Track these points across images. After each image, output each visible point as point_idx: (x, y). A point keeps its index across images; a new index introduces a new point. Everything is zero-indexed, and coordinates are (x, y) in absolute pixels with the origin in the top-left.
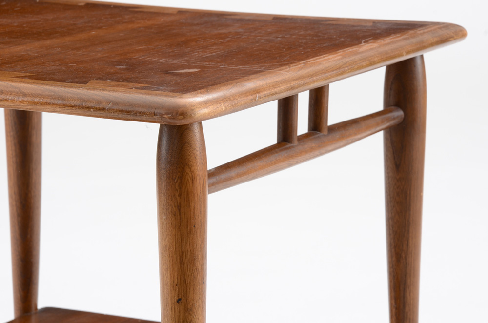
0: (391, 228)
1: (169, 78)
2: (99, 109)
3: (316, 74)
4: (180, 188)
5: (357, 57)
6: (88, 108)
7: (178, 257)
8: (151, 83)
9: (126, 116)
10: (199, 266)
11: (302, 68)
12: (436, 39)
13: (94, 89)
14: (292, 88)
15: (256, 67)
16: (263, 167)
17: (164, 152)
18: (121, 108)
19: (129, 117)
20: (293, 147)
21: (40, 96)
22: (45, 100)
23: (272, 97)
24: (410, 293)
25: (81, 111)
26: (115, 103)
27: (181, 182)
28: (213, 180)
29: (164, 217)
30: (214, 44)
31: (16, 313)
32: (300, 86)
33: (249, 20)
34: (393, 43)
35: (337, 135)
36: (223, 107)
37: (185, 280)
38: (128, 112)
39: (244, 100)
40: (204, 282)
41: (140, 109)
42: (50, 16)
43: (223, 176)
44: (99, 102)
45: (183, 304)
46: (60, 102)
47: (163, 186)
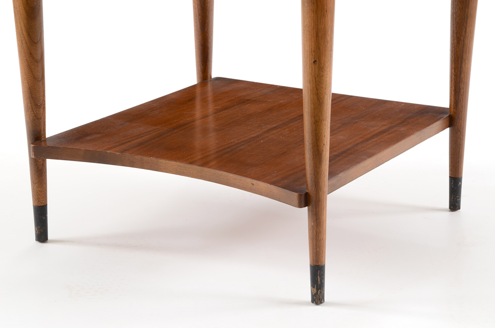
0: (454, 20)
7: (315, 33)
10: (328, 38)
24: (465, 64)
29: (306, 5)
31: (198, 80)
37: (319, 48)
40: (331, 50)
45: (317, 64)
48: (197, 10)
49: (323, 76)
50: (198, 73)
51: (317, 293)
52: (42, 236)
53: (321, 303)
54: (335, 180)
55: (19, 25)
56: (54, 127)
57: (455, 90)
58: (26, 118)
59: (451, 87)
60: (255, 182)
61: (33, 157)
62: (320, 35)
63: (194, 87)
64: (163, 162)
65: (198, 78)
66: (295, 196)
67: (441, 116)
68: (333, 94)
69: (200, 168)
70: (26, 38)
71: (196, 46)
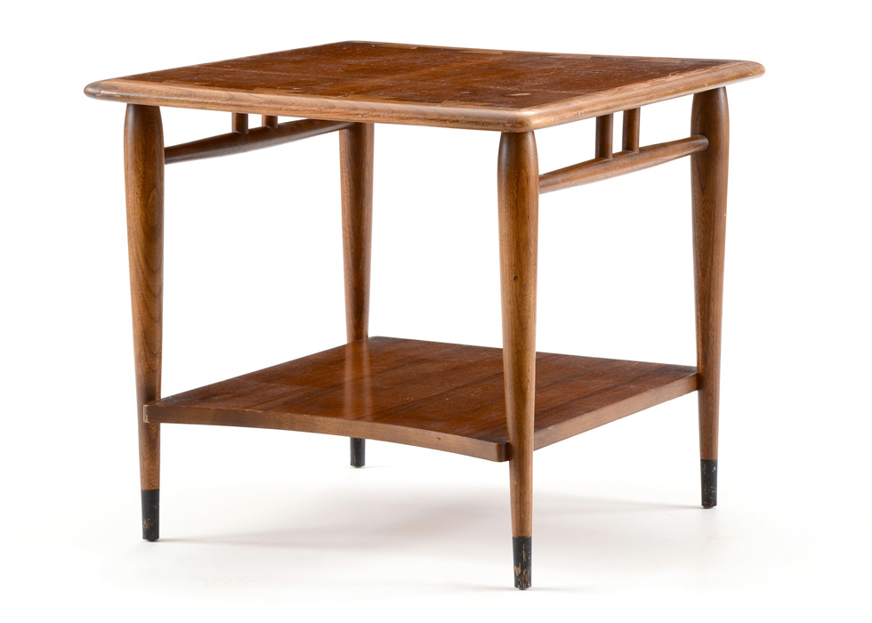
1: (507, 99)
2: (454, 121)
3: (628, 98)
4: (517, 186)
5: (664, 86)
6: (445, 121)
7: (515, 243)
8: (493, 102)
9: (474, 127)
10: (532, 251)
11: (616, 93)
12: (735, 74)
13: (448, 106)
14: (608, 108)
15: (577, 92)
16: (584, 176)
17: (504, 157)
18: (471, 120)
19: (478, 127)
20: (609, 161)
21: (406, 112)
22: (410, 115)
23: (591, 115)
25: (439, 123)
26: (466, 116)
27: (518, 181)
28: (543, 183)
29: (505, 210)
30: (540, 77)
31: (348, 339)
32: (614, 106)
33: (570, 59)
34: (696, 75)
35: (647, 155)
36: (552, 119)
37: (520, 261)
38: (477, 123)
39: (569, 115)
40: (536, 264)
41: (487, 120)
42: (390, 58)
43: (551, 180)
44: (454, 116)
45: (519, 280)
46: (422, 116)
47: (503, 184)
48: (348, 240)
49: (525, 295)
50: (348, 329)
51: (522, 573)
52: (151, 533)
53: (527, 587)
54: (542, 433)
55: (134, 250)
56: (172, 385)
57: (703, 339)
58: (137, 370)
59: (698, 336)
60: (442, 435)
61: (146, 421)
62: (521, 245)
63: (343, 347)
64: (320, 420)
65: (348, 336)
66: (492, 447)
67: (686, 374)
68: (537, 353)
69: (370, 424)
70: (143, 266)
71: (346, 291)
